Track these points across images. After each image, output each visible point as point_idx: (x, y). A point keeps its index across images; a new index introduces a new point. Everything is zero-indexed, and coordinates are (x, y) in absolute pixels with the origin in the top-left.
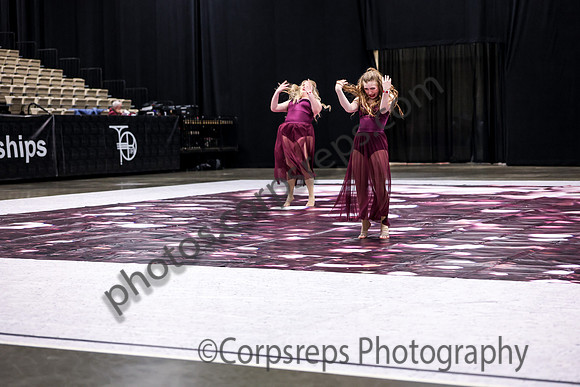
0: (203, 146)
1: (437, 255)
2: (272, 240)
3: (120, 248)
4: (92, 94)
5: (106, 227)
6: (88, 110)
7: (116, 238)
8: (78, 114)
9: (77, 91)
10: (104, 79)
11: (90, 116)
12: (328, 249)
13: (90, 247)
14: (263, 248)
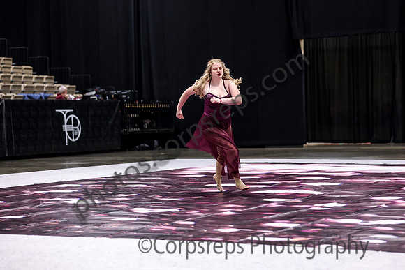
0: (142, 128)
1: (362, 230)
2: (207, 215)
3: (67, 222)
4: (39, 80)
5: (53, 203)
6: (35, 95)
7: (63, 213)
8: (27, 98)
9: (25, 77)
10: (50, 66)
11: (38, 101)
12: (259, 223)
13: (39, 222)
14: (199, 222)
